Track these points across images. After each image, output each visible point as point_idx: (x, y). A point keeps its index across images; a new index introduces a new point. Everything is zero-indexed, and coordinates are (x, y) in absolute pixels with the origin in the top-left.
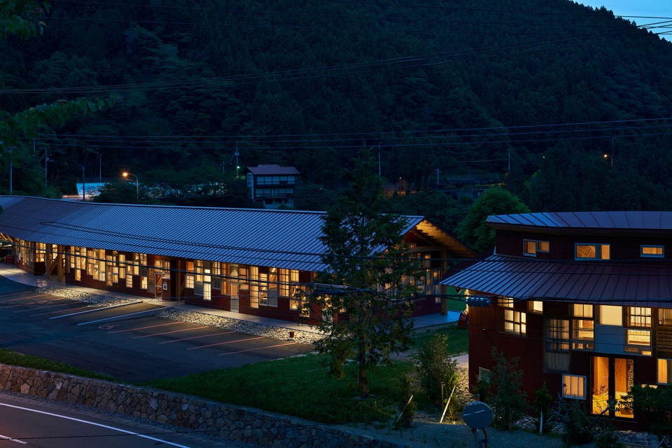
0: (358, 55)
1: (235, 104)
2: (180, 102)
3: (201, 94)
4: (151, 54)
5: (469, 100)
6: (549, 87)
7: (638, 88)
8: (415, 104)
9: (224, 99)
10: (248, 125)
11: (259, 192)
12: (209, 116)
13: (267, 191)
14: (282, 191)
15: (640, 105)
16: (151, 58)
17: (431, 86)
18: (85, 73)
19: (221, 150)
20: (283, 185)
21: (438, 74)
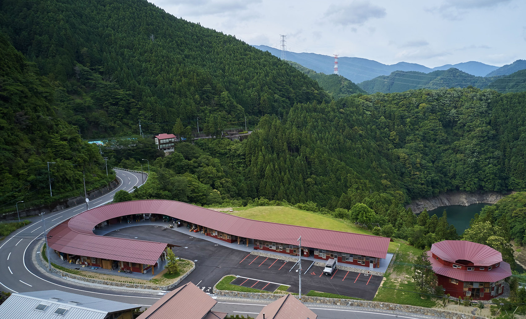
0: (181, 78)
1: (133, 102)
2: (109, 102)
3: (118, 99)
4: (89, 79)
5: (229, 97)
6: (254, 88)
7: (285, 88)
8: (207, 99)
9: (129, 100)
10: (142, 112)
11: (161, 146)
12: (124, 109)
13: (164, 145)
14: (170, 145)
15: (286, 94)
16: (90, 81)
17: (213, 91)
18: (61, 90)
19: (132, 124)
20: (170, 142)
21: (215, 86)
